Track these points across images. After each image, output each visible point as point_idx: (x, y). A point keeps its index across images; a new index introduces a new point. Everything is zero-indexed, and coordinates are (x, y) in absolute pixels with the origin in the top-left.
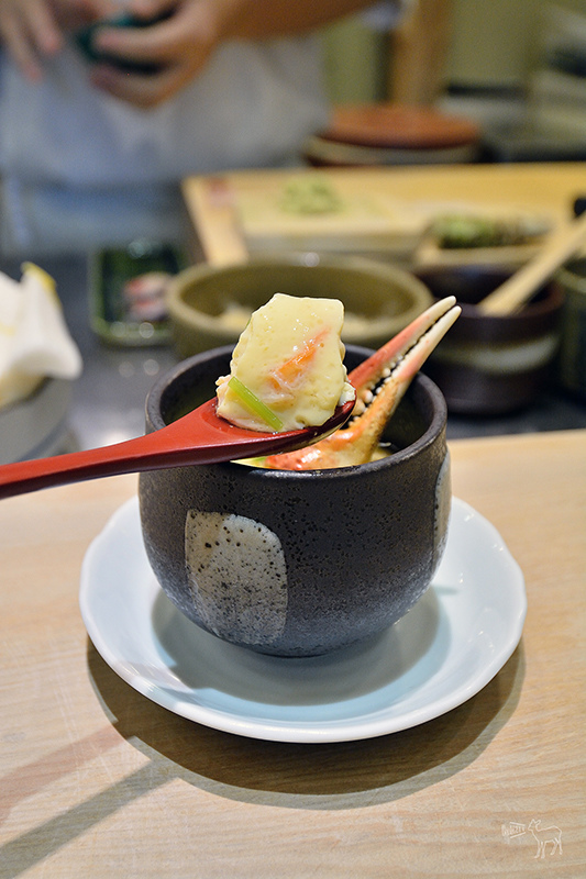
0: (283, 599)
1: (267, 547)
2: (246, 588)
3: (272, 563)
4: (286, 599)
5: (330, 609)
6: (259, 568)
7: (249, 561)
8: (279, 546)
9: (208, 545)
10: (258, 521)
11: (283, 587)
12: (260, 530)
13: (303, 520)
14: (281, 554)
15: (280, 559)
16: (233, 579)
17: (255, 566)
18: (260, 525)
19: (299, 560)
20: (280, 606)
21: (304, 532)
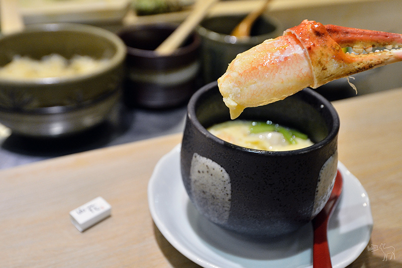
0: (228, 206)
1: (224, 180)
2: (213, 196)
3: (225, 188)
4: (230, 206)
5: (251, 217)
6: (219, 188)
7: (215, 183)
8: (229, 181)
9: (199, 172)
10: (221, 166)
11: (229, 200)
12: (222, 171)
13: (243, 171)
14: (230, 185)
15: (229, 187)
16: (207, 190)
17: (217, 187)
18: (222, 169)
19: (238, 190)
20: (227, 209)
21: (242, 177)
